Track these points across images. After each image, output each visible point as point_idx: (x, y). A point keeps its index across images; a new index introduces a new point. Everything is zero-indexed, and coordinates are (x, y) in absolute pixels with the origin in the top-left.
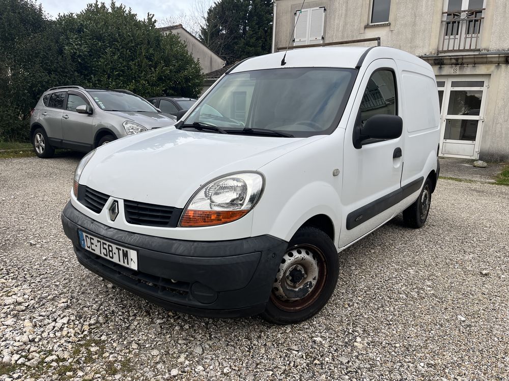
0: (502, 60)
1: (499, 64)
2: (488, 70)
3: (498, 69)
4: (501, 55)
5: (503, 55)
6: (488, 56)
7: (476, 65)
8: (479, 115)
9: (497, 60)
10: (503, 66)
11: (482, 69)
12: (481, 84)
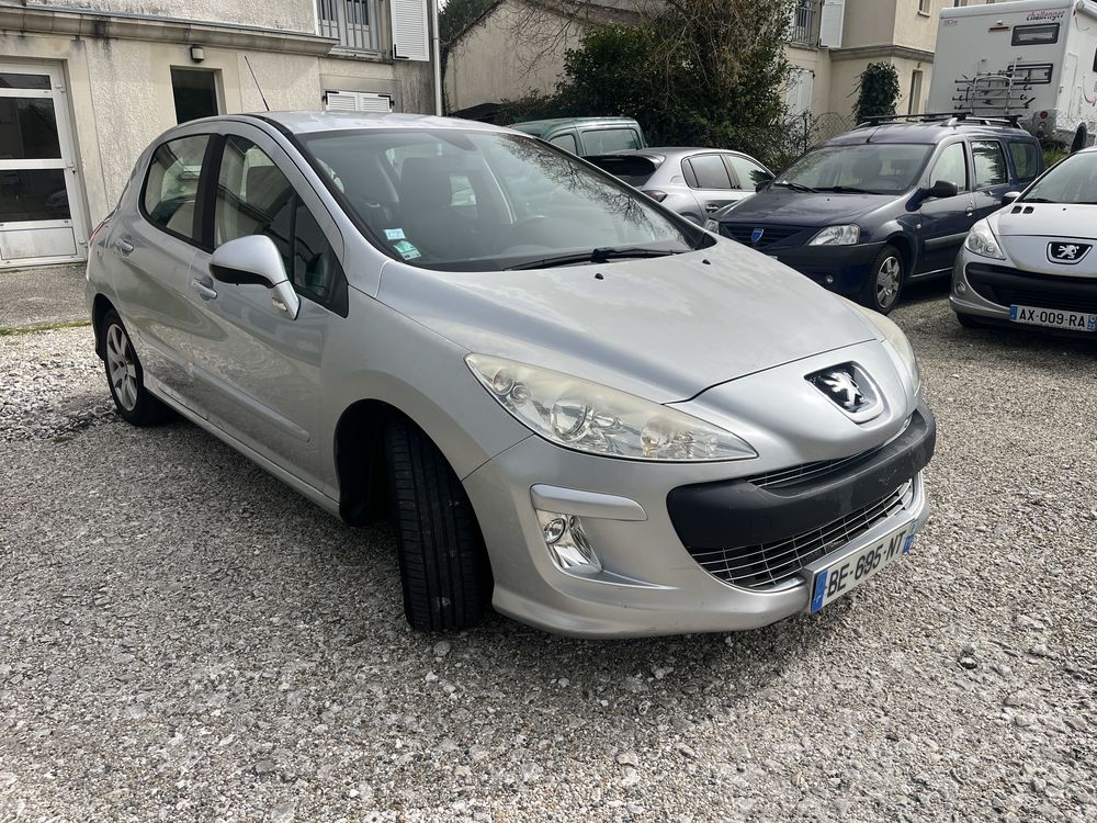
0: (86, 28)
1: (77, 38)
2: (57, 49)
3: (79, 49)
4: (85, 18)
5: (90, 18)
6: (57, 15)
7: (26, 34)
8: (59, 156)
9: (75, 26)
10: (89, 42)
11: (44, 47)
12: (44, 83)
